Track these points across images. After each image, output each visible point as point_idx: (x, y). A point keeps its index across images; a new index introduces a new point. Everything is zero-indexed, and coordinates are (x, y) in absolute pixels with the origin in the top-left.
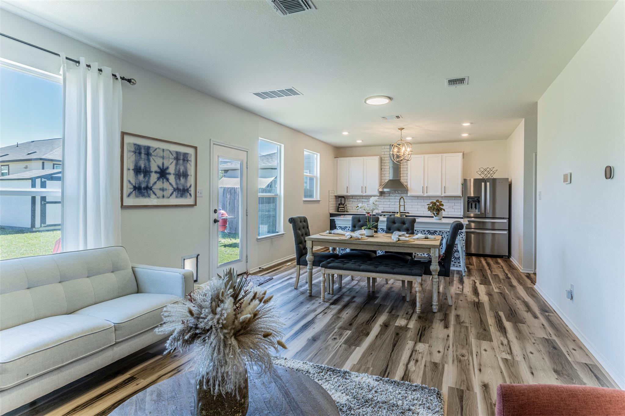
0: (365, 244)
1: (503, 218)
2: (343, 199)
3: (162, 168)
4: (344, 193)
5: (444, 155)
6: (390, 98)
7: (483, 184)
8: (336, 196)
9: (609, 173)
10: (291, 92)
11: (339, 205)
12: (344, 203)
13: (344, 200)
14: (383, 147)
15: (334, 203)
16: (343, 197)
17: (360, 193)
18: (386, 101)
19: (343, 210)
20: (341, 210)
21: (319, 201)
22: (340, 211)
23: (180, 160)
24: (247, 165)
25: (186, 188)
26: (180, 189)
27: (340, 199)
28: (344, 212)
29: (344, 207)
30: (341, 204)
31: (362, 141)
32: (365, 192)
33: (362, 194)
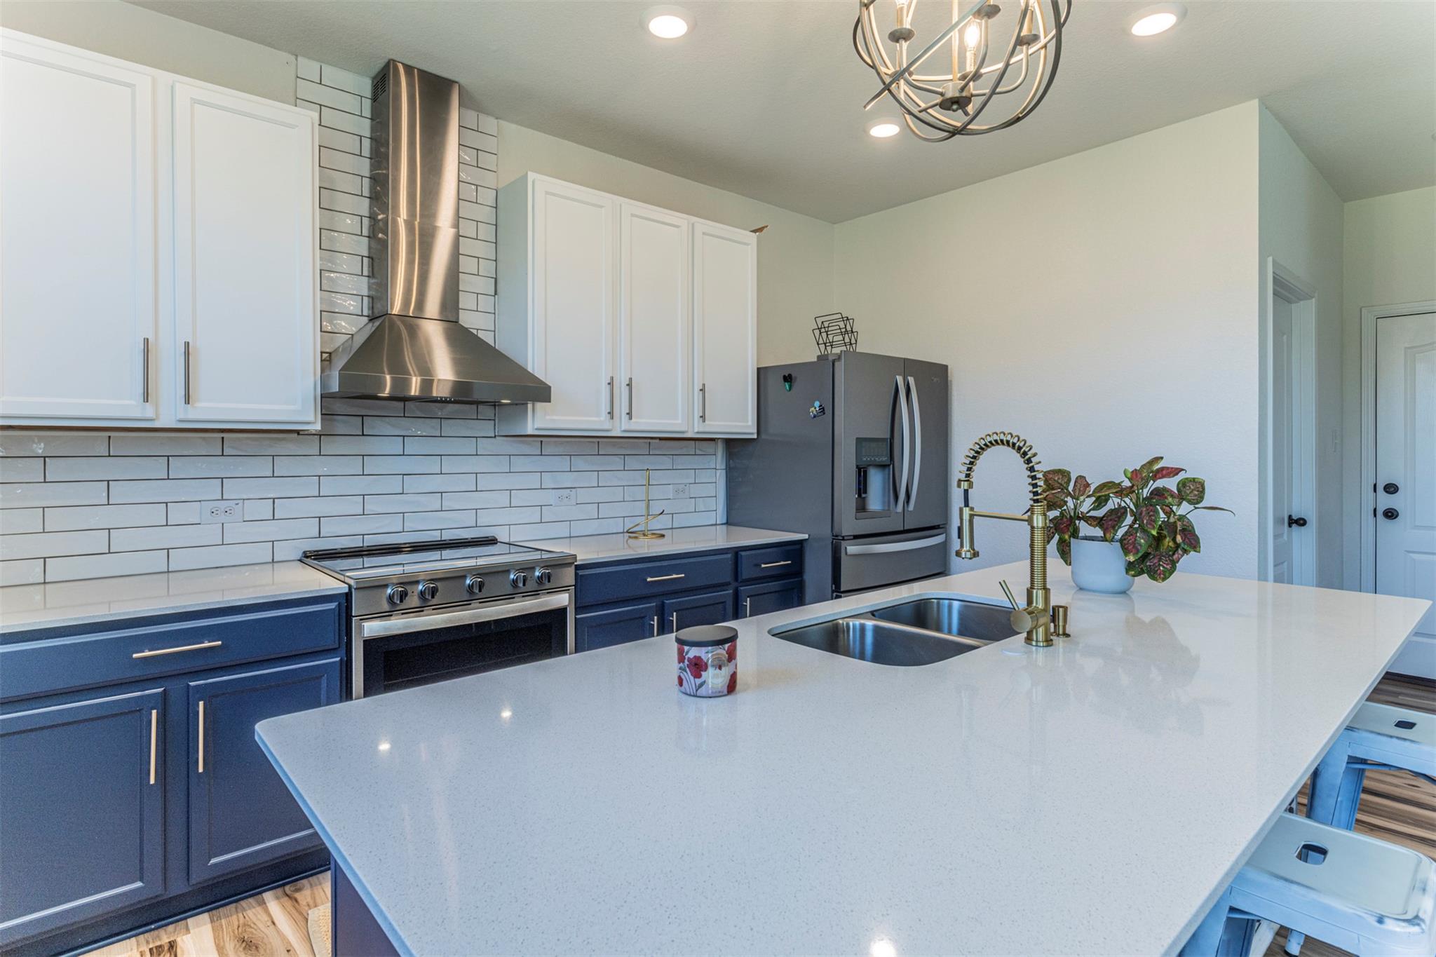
5: (699, 224)
32: (187, 401)
33: (149, 411)
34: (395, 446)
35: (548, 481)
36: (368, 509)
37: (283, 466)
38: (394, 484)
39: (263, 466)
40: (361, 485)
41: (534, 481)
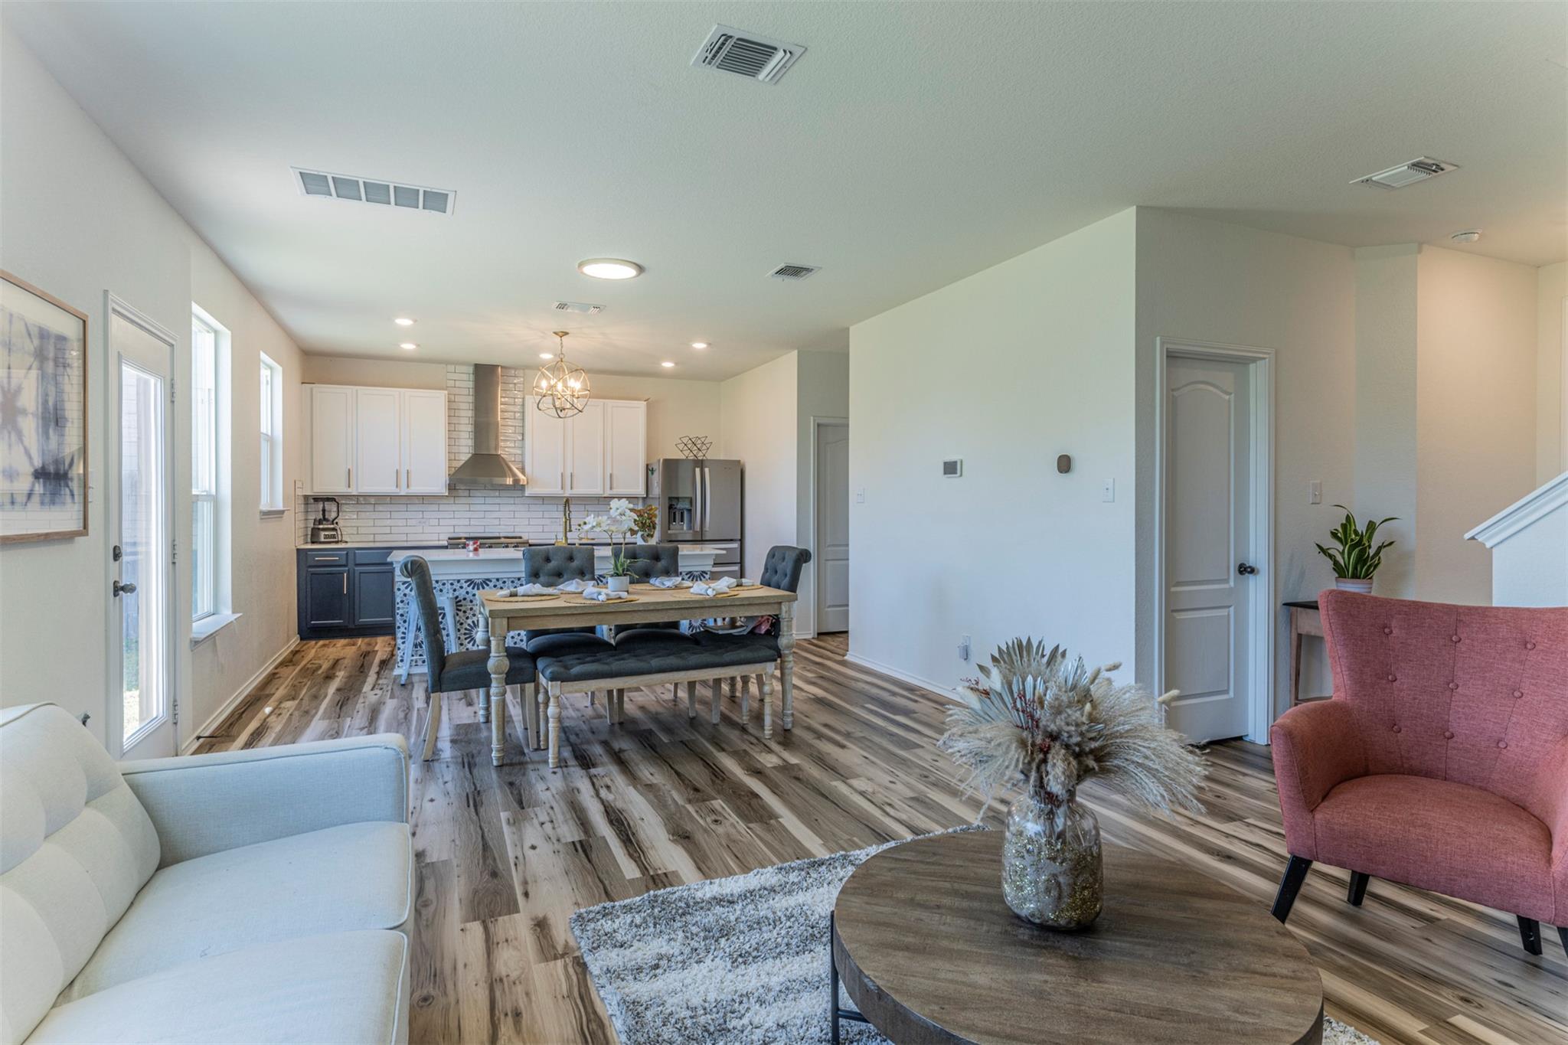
0: (653, 610)
1: (732, 540)
2: (331, 507)
3: (6, 389)
4: (338, 487)
5: (610, 402)
6: (640, 269)
7: (698, 470)
8: (306, 497)
9: (1065, 464)
10: (436, 201)
11: (320, 522)
12: (333, 515)
13: (335, 509)
14: (451, 368)
15: (301, 516)
16: (330, 499)
17: (389, 488)
18: (630, 272)
19: (333, 536)
20: (326, 537)
21: (282, 512)
22: (322, 540)
23: (47, 359)
24: (173, 394)
25: (62, 472)
26: (50, 474)
27: (320, 506)
28: (337, 542)
29: (334, 529)
30: (325, 519)
31: (418, 345)
32: (408, 486)
33: (398, 490)
34: (482, 500)
35: (546, 515)
36: (472, 523)
37: (442, 508)
38: (481, 515)
39: (435, 508)
40: (469, 514)
41: (540, 515)
